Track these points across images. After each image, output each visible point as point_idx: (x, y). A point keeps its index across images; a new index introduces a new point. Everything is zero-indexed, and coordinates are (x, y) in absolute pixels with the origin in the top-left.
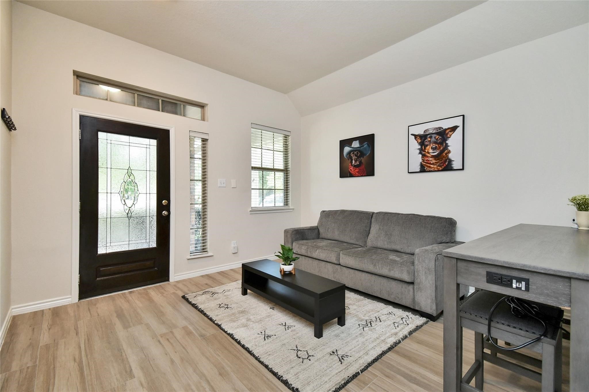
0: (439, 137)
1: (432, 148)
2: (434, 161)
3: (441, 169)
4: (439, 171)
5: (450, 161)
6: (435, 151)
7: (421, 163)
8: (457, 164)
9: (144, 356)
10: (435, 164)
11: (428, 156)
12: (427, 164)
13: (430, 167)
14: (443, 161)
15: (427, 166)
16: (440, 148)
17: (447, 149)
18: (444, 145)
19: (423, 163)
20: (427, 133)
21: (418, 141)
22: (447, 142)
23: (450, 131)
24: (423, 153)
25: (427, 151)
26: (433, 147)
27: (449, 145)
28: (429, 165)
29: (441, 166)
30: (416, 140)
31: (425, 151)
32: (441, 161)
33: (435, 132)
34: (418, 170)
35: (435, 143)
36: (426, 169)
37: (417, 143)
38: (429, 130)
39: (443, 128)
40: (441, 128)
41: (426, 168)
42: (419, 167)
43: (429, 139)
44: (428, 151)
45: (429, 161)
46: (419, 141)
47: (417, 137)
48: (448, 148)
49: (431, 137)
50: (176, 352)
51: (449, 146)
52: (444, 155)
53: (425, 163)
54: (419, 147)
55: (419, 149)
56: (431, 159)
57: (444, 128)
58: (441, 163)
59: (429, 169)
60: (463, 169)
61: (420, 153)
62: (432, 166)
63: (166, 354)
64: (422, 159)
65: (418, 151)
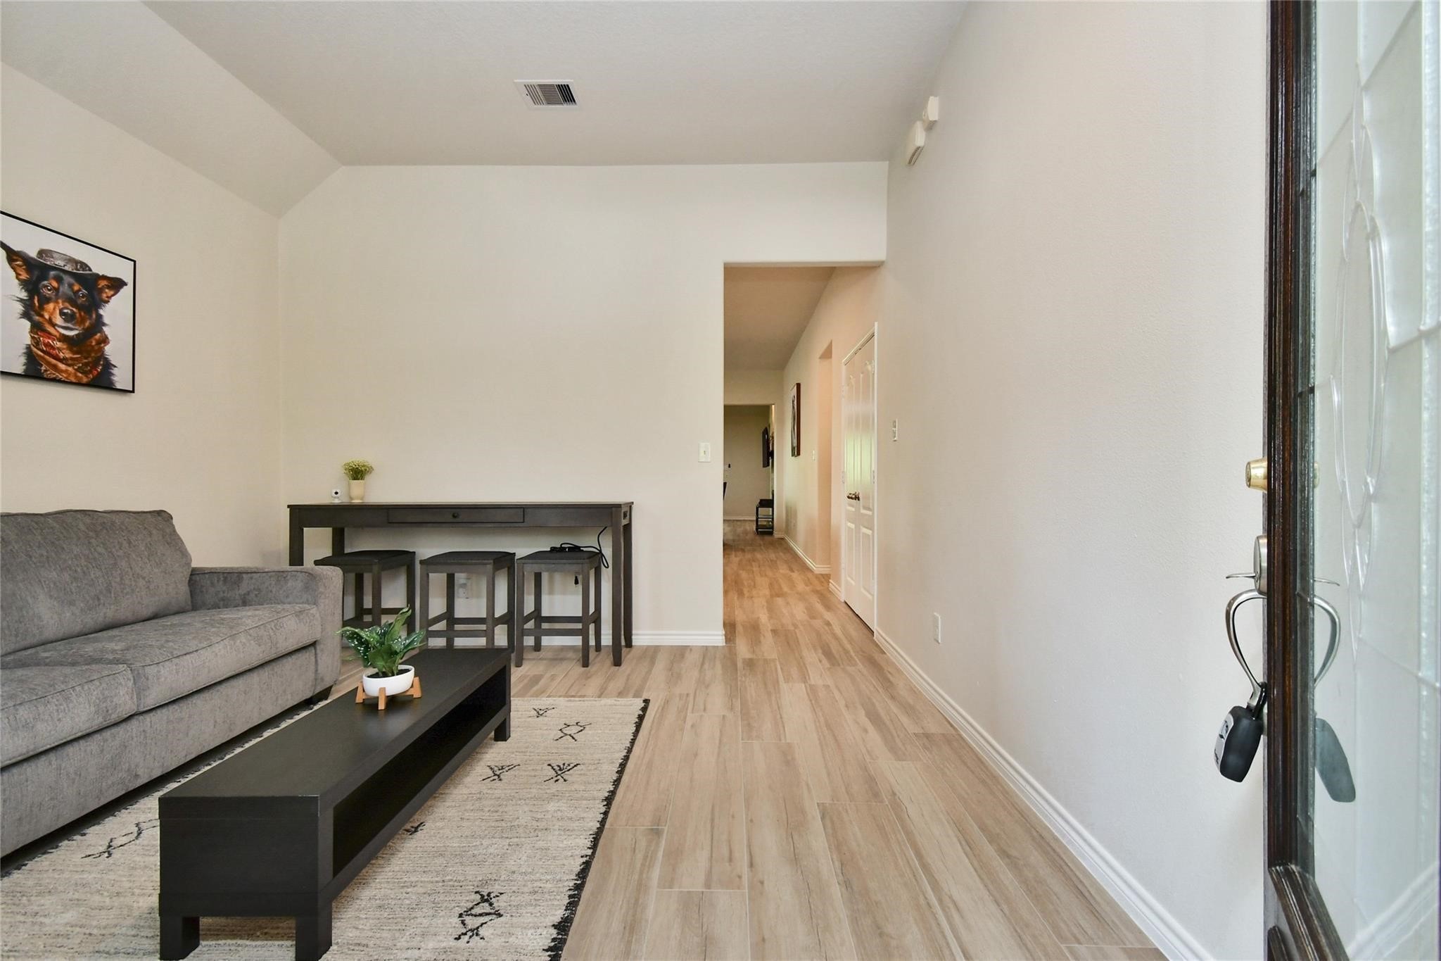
0: (80, 290)
1: (62, 313)
2: (68, 355)
3: (85, 380)
4: (79, 384)
5: (108, 365)
6: (69, 325)
7: (28, 348)
8: (121, 377)
9: (796, 837)
10: (70, 362)
11: (50, 333)
12: (47, 357)
13: (55, 367)
14: (90, 359)
15: (48, 363)
16: (82, 321)
17: (101, 331)
18: (94, 316)
19: (35, 350)
20: (48, 263)
21: (18, 275)
22: (101, 312)
23: (109, 287)
24: (37, 318)
25: (47, 316)
26: (66, 311)
27: (106, 320)
28: (54, 361)
29: (85, 373)
30: (12, 268)
31: (42, 316)
32: (86, 358)
33: (70, 270)
34: (19, 369)
35: (72, 302)
36: (46, 371)
37: (17, 278)
38: (55, 255)
39: (90, 270)
40: (87, 266)
41: (43, 368)
42: (23, 360)
43: (55, 284)
44: (50, 319)
45: (53, 348)
46: (24, 276)
47: (17, 260)
48: (105, 329)
49: (59, 279)
50: (733, 817)
51: (104, 324)
52: (94, 343)
53: (42, 351)
54: (24, 295)
55: (21, 300)
56: (59, 344)
57: (95, 270)
58: (86, 364)
59: (51, 373)
60: (133, 391)
61: (25, 315)
62: (62, 366)
63: (751, 821)
64: (33, 338)
65: (19, 308)
